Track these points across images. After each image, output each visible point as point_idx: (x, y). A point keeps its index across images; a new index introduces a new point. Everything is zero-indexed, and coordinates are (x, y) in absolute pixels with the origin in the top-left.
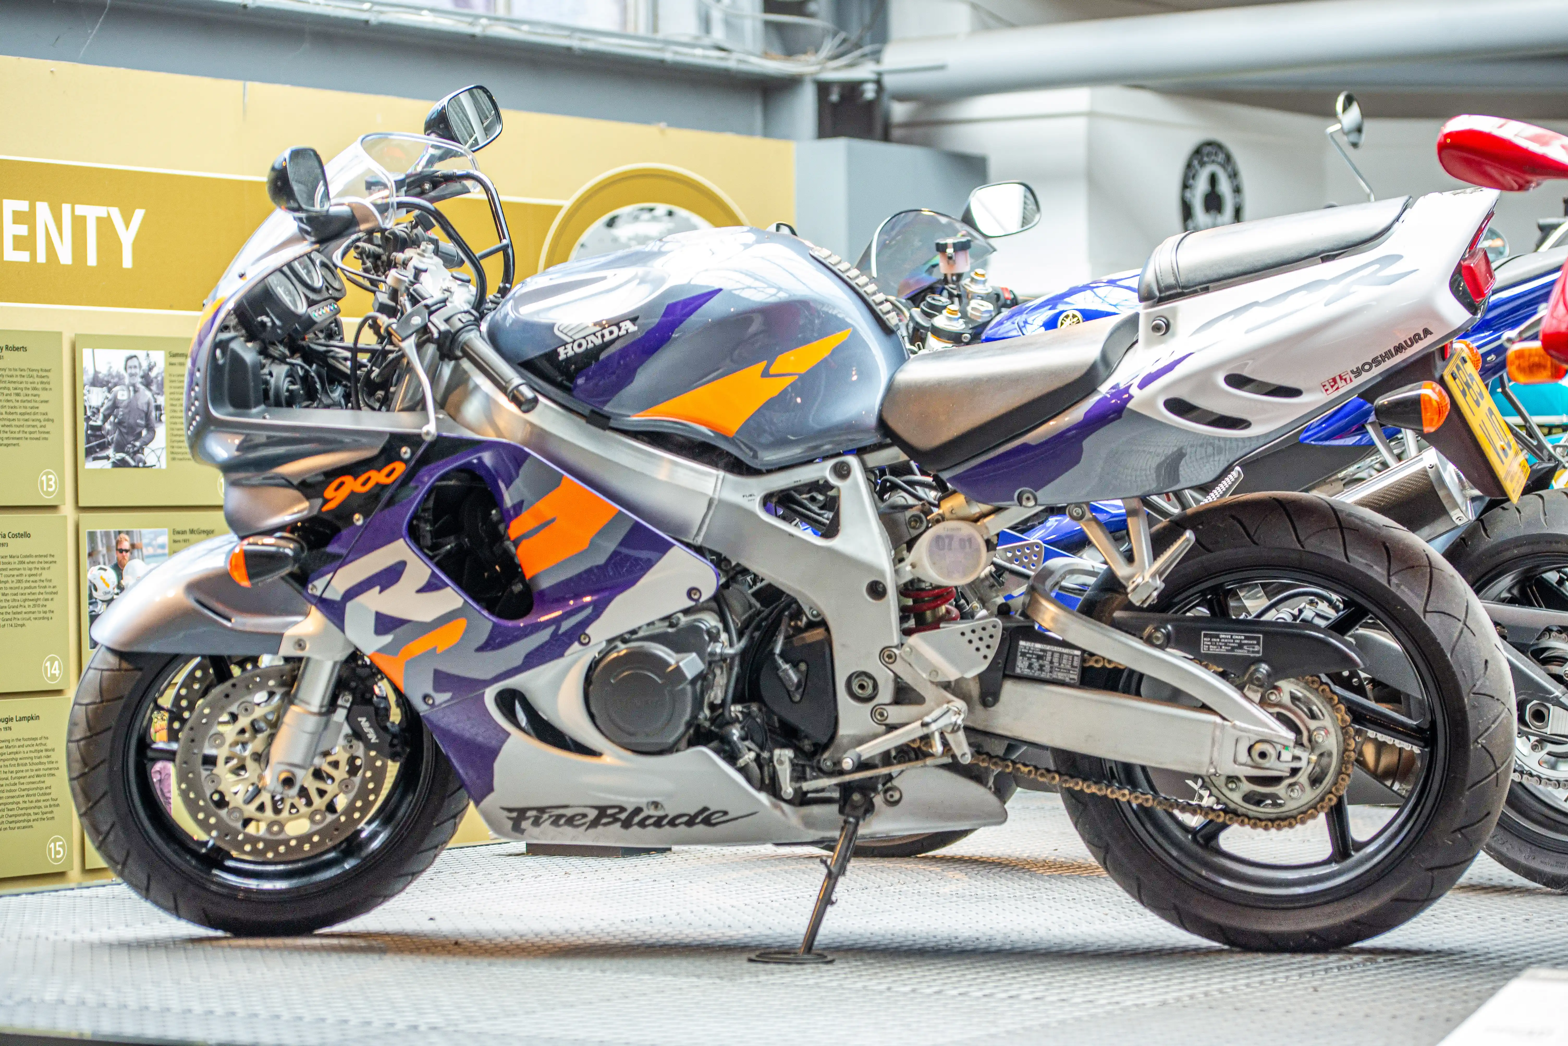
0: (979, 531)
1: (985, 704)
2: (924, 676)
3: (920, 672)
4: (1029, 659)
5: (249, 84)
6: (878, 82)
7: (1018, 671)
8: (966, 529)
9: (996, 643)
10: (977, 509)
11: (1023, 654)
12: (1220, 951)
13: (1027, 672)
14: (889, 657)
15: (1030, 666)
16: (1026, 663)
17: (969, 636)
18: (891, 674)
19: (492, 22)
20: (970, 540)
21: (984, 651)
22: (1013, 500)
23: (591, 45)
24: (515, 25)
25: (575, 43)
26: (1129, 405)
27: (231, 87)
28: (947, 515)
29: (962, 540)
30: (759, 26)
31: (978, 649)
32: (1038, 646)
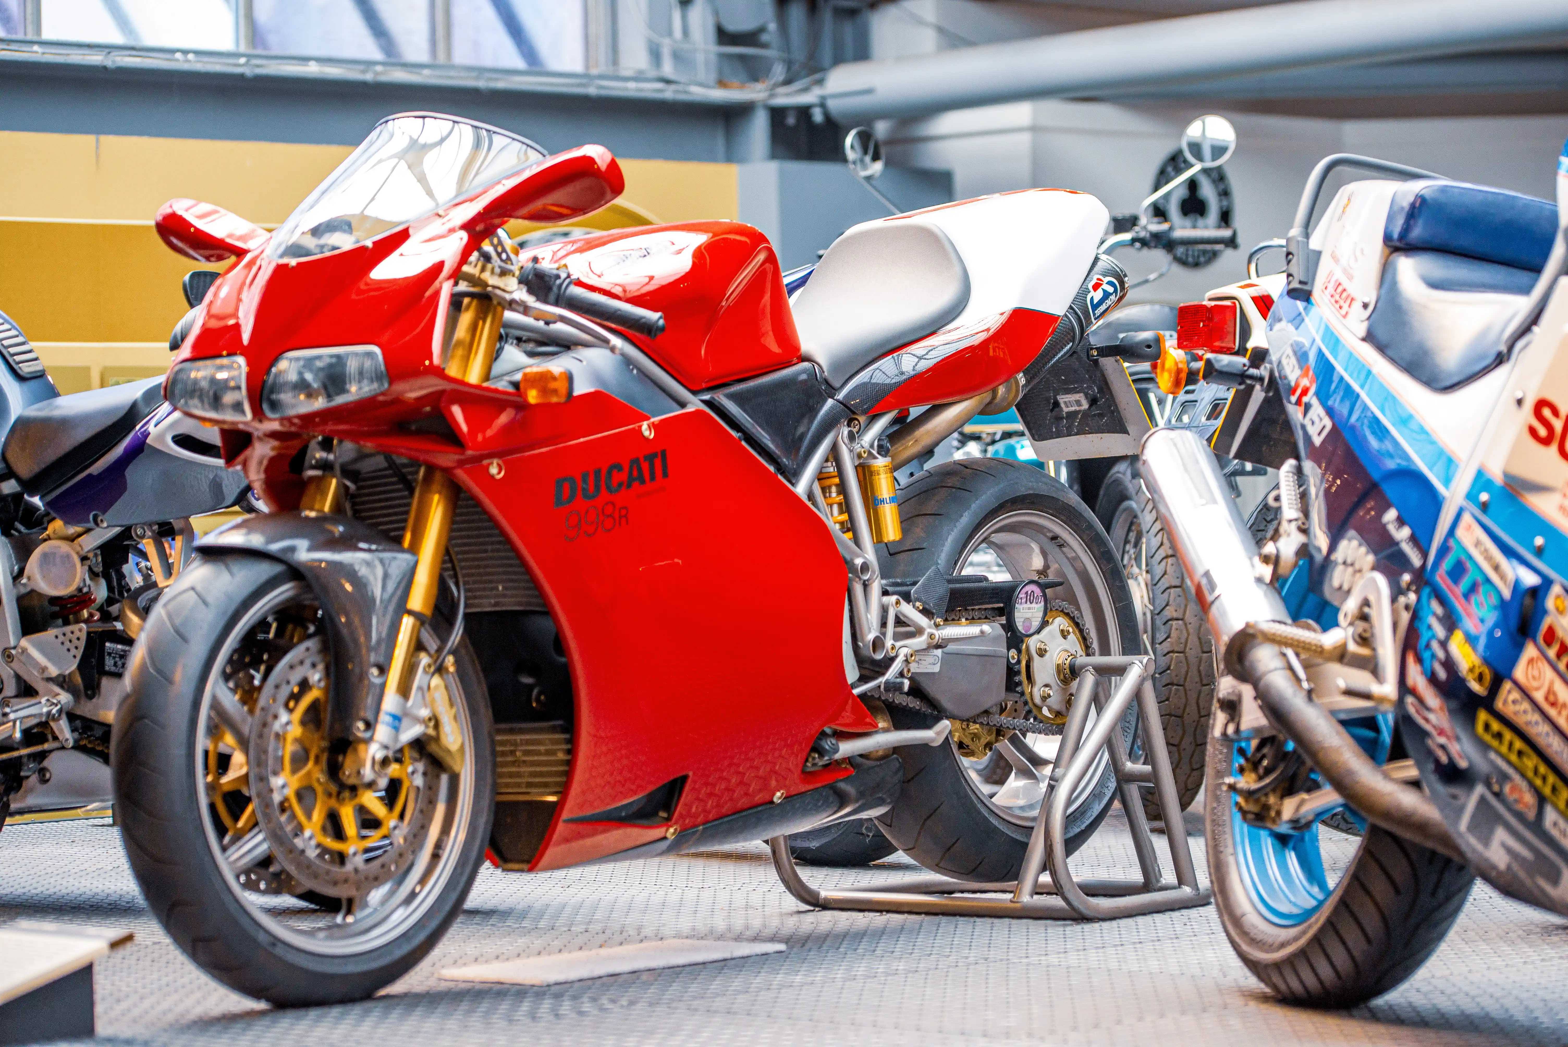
0: (73, 549)
1: (90, 697)
2: (36, 674)
3: (31, 669)
4: (114, 658)
5: (104, 138)
6: (823, 105)
7: (107, 668)
8: (64, 547)
9: (82, 644)
10: (72, 530)
11: (109, 654)
12: (314, 911)
13: (113, 669)
14: (9, 656)
15: (115, 664)
16: (112, 662)
17: (61, 638)
18: (12, 672)
19: (388, 68)
20: (68, 556)
21: (73, 651)
22: (88, 521)
23: (501, 84)
24: (417, 70)
25: (481, 84)
26: (148, 441)
27: (84, 142)
28: (52, 535)
29: (62, 557)
30: (713, 59)
31: (69, 650)
32: (120, 647)
